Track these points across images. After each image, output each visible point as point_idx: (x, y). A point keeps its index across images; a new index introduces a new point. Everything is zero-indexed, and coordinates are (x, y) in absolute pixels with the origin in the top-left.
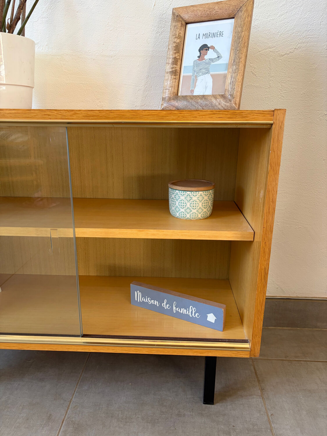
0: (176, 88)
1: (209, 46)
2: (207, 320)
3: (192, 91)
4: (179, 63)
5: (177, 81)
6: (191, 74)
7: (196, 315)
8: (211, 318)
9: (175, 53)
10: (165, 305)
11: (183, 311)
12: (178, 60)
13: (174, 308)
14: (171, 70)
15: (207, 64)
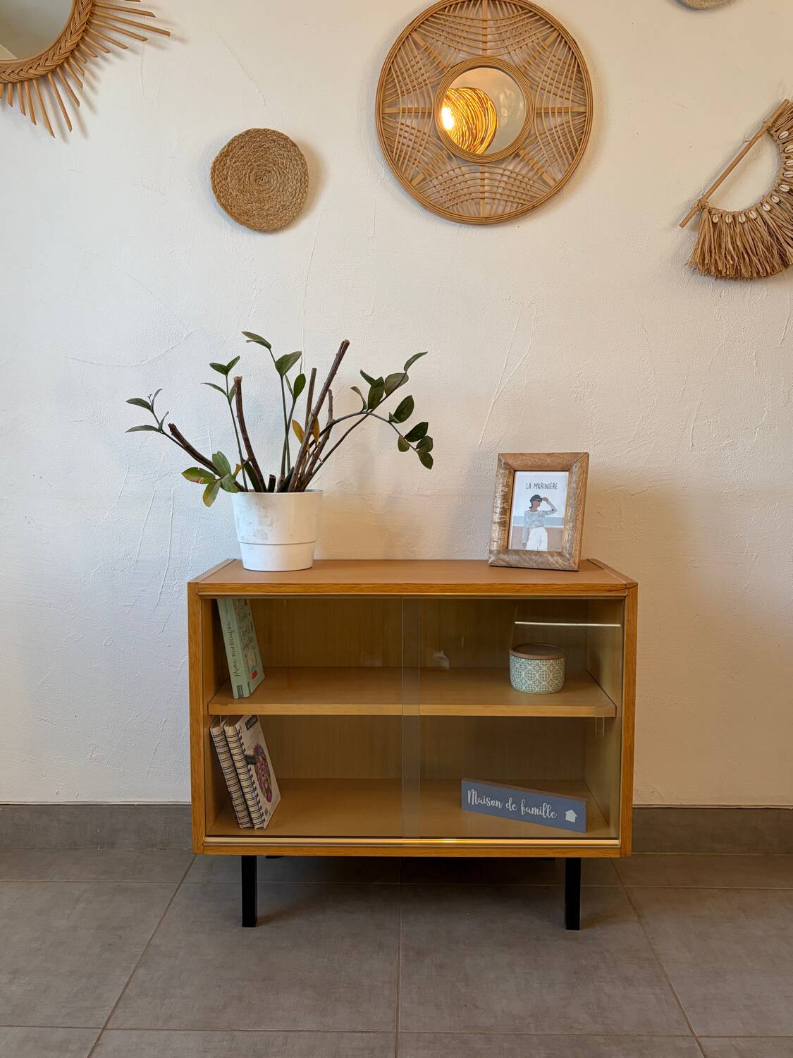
0: (506, 540)
1: (542, 497)
2: (567, 819)
3: (525, 545)
4: (508, 514)
5: (507, 532)
6: (523, 525)
7: (552, 815)
8: (571, 816)
9: (504, 503)
10: (510, 806)
11: (535, 811)
12: (507, 510)
13: (522, 808)
14: (499, 520)
15: (540, 516)
